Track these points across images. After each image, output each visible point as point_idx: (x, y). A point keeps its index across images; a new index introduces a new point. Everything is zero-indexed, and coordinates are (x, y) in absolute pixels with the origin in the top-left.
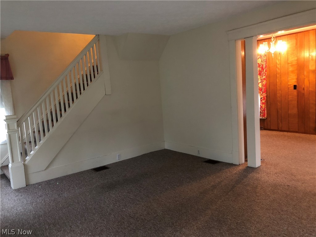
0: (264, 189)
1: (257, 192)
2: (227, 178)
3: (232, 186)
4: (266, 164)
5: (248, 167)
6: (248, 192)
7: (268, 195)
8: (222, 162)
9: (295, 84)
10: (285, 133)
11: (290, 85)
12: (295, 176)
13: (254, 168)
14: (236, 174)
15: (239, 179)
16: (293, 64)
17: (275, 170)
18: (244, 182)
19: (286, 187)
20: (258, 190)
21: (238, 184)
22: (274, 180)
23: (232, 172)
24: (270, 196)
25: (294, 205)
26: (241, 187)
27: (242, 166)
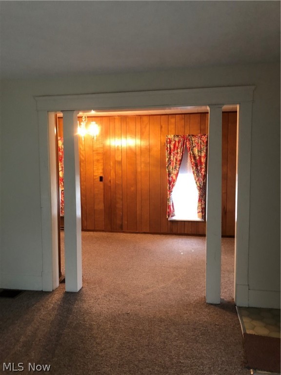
0: (102, 327)
1: (95, 335)
2: (43, 319)
3: (56, 335)
4: (88, 283)
5: (67, 293)
6: (83, 339)
7: (111, 337)
8: (25, 291)
9: (101, 175)
10: (91, 233)
11: (96, 176)
12: (127, 296)
13: (75, 293)
14: (53, 309)
15: (62, 318)
16: (98, 152)
17: (102, 291)
18: (71, 323)
19: (126, 317)
20: (95, 331)
21: (65, 329)
22: (108, 309)
23: (47, 308)
24: (114, 339)
25: (148, 346)
26: (70, 334)
27: (57, 292)
